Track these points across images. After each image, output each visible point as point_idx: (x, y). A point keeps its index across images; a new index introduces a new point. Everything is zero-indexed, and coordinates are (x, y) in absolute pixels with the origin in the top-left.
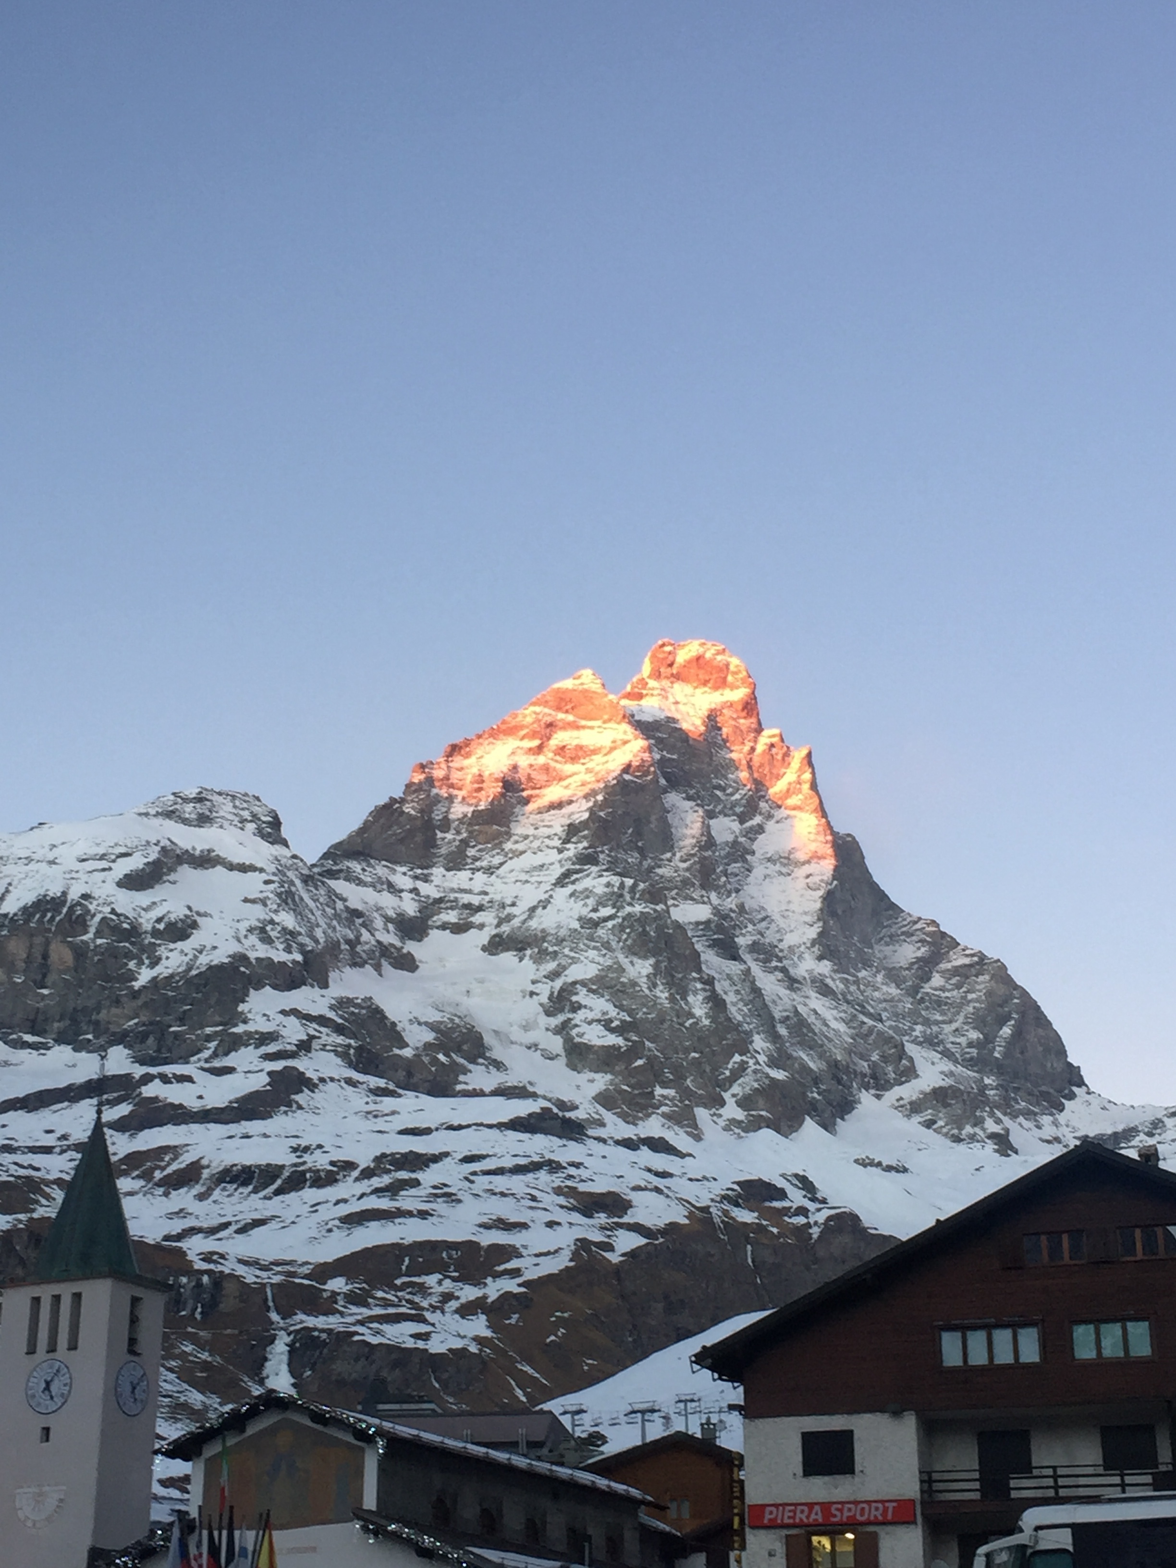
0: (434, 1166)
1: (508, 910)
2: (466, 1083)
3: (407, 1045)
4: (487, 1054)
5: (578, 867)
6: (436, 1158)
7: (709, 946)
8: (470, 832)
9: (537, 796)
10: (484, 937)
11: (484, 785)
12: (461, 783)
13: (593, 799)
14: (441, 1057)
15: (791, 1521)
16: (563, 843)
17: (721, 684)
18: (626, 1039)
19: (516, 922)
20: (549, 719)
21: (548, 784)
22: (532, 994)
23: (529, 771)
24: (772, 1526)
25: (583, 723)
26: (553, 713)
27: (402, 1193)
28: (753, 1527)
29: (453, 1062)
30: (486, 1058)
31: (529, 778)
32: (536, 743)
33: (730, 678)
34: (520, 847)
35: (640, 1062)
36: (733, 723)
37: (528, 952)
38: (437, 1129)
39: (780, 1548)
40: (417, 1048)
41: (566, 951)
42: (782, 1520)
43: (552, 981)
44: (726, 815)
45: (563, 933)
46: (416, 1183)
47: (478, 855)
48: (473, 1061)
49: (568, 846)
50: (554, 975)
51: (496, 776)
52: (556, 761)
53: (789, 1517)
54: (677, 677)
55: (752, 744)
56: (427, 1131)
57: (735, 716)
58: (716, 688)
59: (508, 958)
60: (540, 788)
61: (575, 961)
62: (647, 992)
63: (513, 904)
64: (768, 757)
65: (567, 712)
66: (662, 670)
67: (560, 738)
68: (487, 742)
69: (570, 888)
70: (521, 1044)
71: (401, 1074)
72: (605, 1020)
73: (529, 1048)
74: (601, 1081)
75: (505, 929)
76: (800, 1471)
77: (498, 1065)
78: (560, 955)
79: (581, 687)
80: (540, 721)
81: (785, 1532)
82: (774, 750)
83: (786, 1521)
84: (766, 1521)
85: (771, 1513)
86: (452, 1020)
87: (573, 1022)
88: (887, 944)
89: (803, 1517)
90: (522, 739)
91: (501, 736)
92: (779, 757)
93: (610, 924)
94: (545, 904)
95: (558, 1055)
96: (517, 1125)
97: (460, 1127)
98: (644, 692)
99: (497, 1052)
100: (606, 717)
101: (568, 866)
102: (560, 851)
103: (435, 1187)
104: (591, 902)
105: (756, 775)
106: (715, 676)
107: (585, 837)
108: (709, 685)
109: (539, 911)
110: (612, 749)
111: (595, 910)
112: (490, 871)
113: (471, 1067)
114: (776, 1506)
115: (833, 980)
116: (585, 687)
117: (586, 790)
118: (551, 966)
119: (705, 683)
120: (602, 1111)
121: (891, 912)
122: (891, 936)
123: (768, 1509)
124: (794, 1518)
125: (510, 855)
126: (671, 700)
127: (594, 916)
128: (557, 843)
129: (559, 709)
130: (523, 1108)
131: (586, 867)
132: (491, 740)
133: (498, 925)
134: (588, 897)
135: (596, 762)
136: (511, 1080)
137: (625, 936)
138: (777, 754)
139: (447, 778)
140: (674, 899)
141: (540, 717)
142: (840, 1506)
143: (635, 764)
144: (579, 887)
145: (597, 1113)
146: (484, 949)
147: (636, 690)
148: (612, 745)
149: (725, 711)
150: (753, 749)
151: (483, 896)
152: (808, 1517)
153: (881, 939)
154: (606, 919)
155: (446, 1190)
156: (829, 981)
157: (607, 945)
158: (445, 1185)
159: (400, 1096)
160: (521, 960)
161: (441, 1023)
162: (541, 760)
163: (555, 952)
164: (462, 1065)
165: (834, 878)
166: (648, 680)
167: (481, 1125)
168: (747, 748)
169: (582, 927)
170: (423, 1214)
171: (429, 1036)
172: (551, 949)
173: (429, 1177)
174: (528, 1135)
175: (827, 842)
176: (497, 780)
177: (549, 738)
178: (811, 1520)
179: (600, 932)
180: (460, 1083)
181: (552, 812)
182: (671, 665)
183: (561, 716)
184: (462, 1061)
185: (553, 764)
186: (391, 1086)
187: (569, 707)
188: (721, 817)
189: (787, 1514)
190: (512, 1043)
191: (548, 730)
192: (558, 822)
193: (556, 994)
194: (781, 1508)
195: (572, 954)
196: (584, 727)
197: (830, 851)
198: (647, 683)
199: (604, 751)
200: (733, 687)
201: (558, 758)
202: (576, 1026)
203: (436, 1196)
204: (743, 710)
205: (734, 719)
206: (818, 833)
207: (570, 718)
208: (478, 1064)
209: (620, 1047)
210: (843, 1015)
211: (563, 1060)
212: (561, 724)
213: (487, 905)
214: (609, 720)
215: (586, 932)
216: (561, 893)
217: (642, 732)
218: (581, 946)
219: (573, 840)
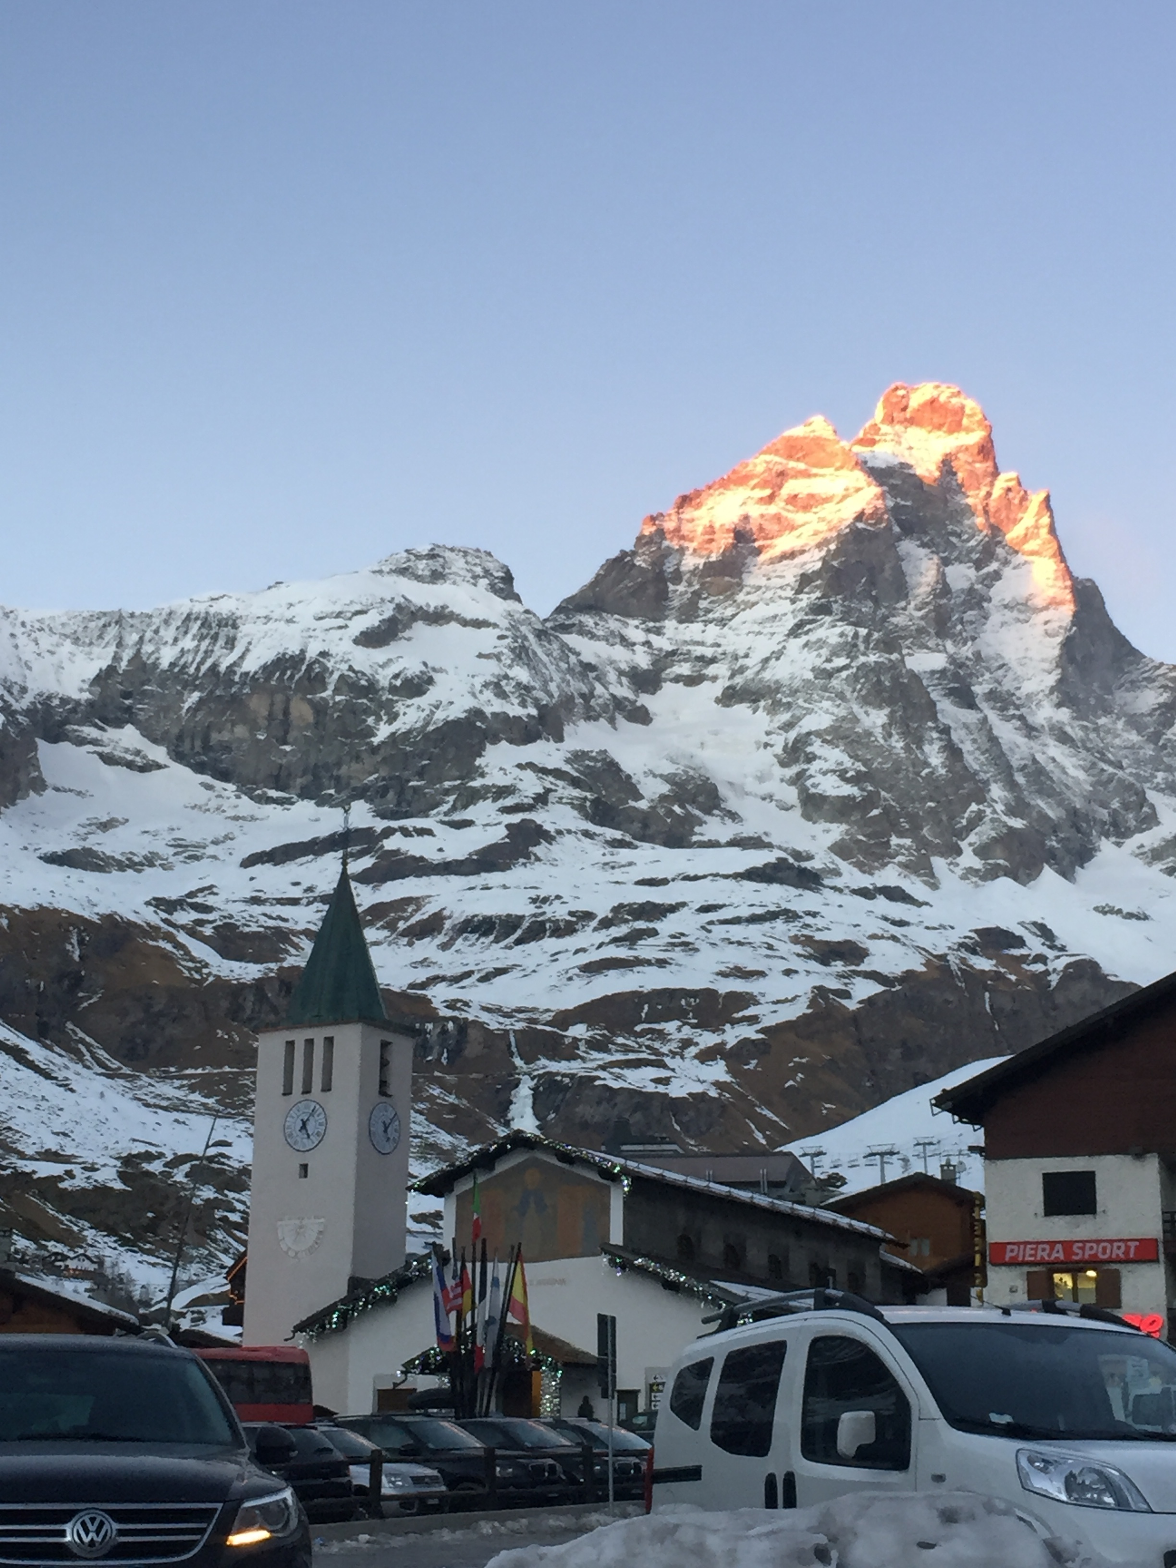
0: (671, 916)
1: (741, 662)
2: (701, 834)
3: (642, 797)
4: (722, 806)
5: (811, 617)
6: (673, 909)
7: (945, 695)
8: (702, 584)
9: (769, 546)
10: (717, 689)
11: (716, 536)
12: (691, 535)
13: (825, 549)
14: (677, 809)
15: (1032, 1259)
16: (796, 593)
17: (956, 427)
18: (863, 790)
19: (749, 674)
20: (780, 468)
21: (779, 534)
22: (766, 745)
23: (760, 521)
24: (1014, 1263)
25: (814, 471)
26: (784, 461)
27: (640, 942)
28: (994, 1264)
29: (688, 814)
30: (721, 810)
31: (761, 528)
32: (767, 492)
33: (965, 421)
34: (753, 598)
35: (875, 812)
36: (968, 467)
37: (762, 703)
38: (673, 880)
39: (1021, 1285)
40: (652, 801)
41: (800, 702)
42: (1024, 1256)
43: (787, 732)
44: (961, 562)
45: (797, 684)
46: (654, 933)
47: (709, 606)
48: (708, 812)
49: (801, 596)
50: (788, 726)
51: (727, 527)
52: (789, 511)
53: (1031, 1256)
54: (911, 422)
55: (987, 489)
56: (664, 882)
57: (970, 460)
58: (951, 432)
59: (742, 710)
60: (772, 538)
61: (809, 711)
62: (882, 741)
63: (746, 656)
64: (1005, 502)
65: (798, 460)
66: (895, 415)
67: (791, 487)
68: (717, 492)
69: (804, 639)
70: (756, 795)
71: (637, 826)
72: (840, 771)
73: (764, 799)
74: (837, 831)
75: (739, 680)
76: (1041, 1210)
77: (733, 816)
78: (794, 706)
79: (812, 435)
80: (770, 470)
81: (1026, 1269)
82: (1011, 495)
83: (1028, 1259)
84: (1007, 1259)
85: (1012, 1251)
86: (686, 772)
87: (808, 773)
88: (1127, 690)
89: (1045, 1254)
90: (753, 488)
91: (732, 486)
92: (1016, 501)
93: (844, 674)
94: (778, 655)
95: (793, 806)
96: (752, 875)
97: (696, 878)
98: (877, 438)
99: (732, 803)
100: (838, 464)
101: (801, 616)
102: (793, 601)
103: (673, 936)
104: (825, 652)
105: (992, 520)
106: (949, 420)
107: (817, 587)
108: (945, 429)
109: (773, 662)
110: (844, 497)
111: (829, 660)
112: (722, 622)
113: (706, 818)
114: (1018, 1244)
115: (1072, 727)
116: (817, 434)
117: (819, 539)
118: (785, 717)
119: (939, 427)
120: (838, 860)
121: (1131, 658)
122: (1132, 682)
123: (1009, 1247)
124: (1035, 1255)
125: (742, 607)
126: (905, 445)
127: (828, 666)
128: (790, 593)
129: (790, 457)
130: (759, 858)
131: (819, 618)
132: (721, 490)
133: (732, 676)
134: (821, 648)
135: (829, 511)
136: (747, 830)
137: (859, 686)
138: (1014, 498)
139: (677, 530)
140: (909, 648)
141: (771, 466)
142: (1081, 1245)
143: (868, 511)
144: (812, 637)
145: (833, 863)
146: (718, 701)
147: (869, 436)
148: (844, 493)
149: (960, 455)
150: (989, 494)
151: (715, 649)
152: (1049, 1255)
153: (1123, 685)
154: (840, 670)
155: (683, 939)
156: (1068, 729)
157: (841, 696)
158: (683, 935)
159: (636, 847)
160: (755, 711)
161: (675, 775)
162: (772, 509)
163: (789, 703)
164: (697, 817)
165: (1073, 623)
166: (881, 426)
167: (716, 875)
168: (983, 493)
169: (816, 678)
170: (662, 963)
171: (665, 788)
172: (784, 700)
173: (667, 926)
174: (764, 885)
175: (1066, 587)
176: (728, 531)
177: (780, 487)
178: (1052, 1258)
179: (835, 682)
180: (696, 834)
181: (785, 562)
182: (904, 409)
183: (792, 464)
184: (697, 812)
185: (785, 514)
186: (628, 838)
187: (800, 455)
188: (957, 564)
189: (1029, 1252)
190: (747, 794)
191: (779, 480)
192: (790, 572)
193: (790, 745)
194: (1022, 1247)
195: (806, 705)
196: (815, 475)
197: (1069, 597)
198: (879, 429)
199: (836, 500)
200: (968, 430)
201: (790, 507)
202: (811, 776)
203: (674, 945)
204: (979, 453)
205: (969, 464)
206: (1056, 579)
207: (801, 466)
208: (713, 815)
209: (855, 798)
210: (1081, 763)
211: (798, 812)
212: (792, 473)
213: (720, 657)
214: (841, 467)
215: (820, 682)
216: (795, 644)
217: (875, 479)
218: (815, 697)
219: (806, 590)
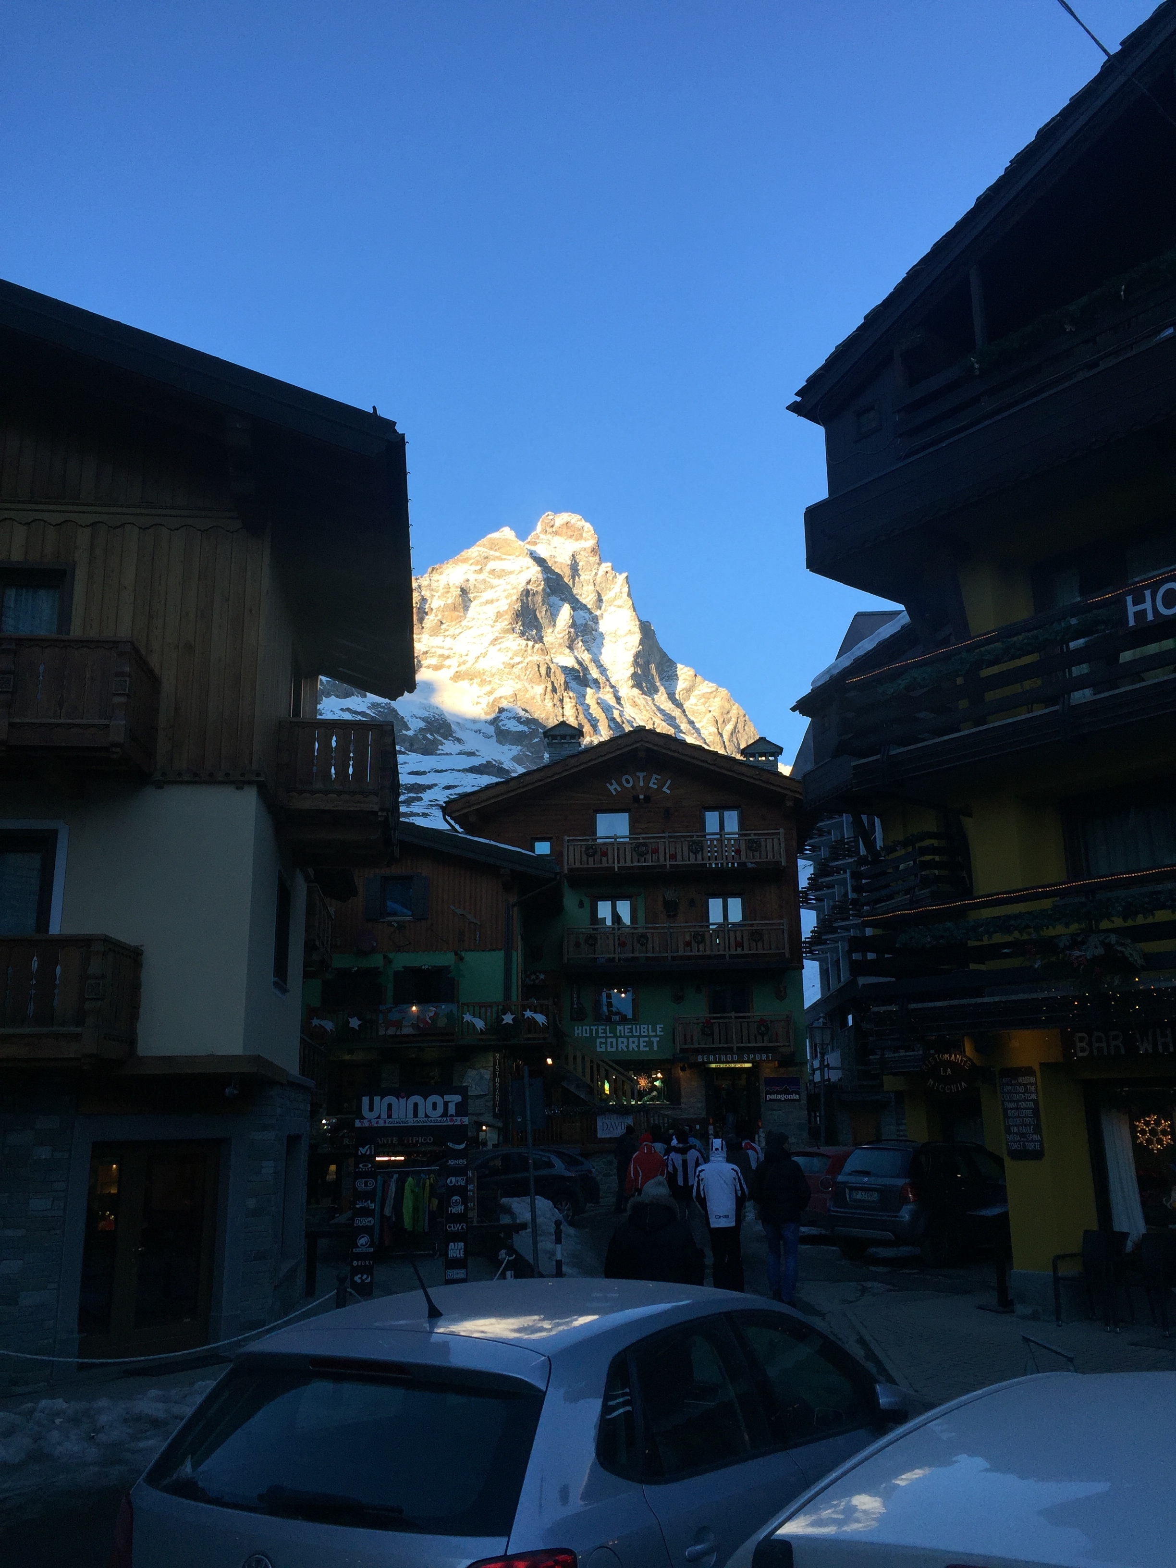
0: (428, 791)
1: (464, 658)
2: (442, 750)
3: (410, 729)
4: (454, 735)
5: (502, 635)
6: (430, 787)
7: (573, 679)
8: (443, 616)
9: (479, 596)
10: (451, 672)
11: (451, 590)
12: (437, 588)
13: (510, 599)
14: (429, 736)
16: (494, 622)
17: (580, 537)
18: (529, 728)
19: (468, 665)
20: (486, 554)
21: (485, 589)
22: (477, 703)
23: (475, 583)
25: (504, 557)
26: (488, 551)
27: (412, 804)
29: (435, 738)
30: (453, 737)
31: (475, 586)
32: (479, 567)
33: (584, 535)
34: (470, 624)
35: (536, 740)
36: (587, 559)
37: (475, 681)
38: (429, 772)
40: (416, 731)
41: (496, 680)
43: (489, 696)
44: (581, 609)
45: (494, 671)
46: (420, 799)
47: (447, 628)
48: (446, 738)
49: (496, 624)
50: (491, 693)
51: (457, 585)
52: (490, 578)
54: (556, 533)
55: (596, 571)
56: (424, 773)
57: (587, 555)
58: (577, 540)
59: (464, 684)
60: (481, 592)
61: (501, 686)
62: (540, 703)
63: (467, 655)
64: (605, 578)
65: (496, 550)
66: (547, 529)
67: (491, 565)
68: (452, 566)
69: (498, 647)
70: (472, 730)
71: (407, 744)
72: (518, 717)
73: (476, 732)
74: (516, 750)
75: (463, 668)
77: (459, 740)
78: (493, 683)
79: (503, 537)
80: (481, 555)
82: (608, 575)
86: (434, 716)
87: (500, 718)
88: (667, 681)
90: (471, 565)
91: (460, 563)
92: (611, 578)
93: (520, 666)
94: (484, 655)
95: (492, 736)
96: (473, 770)
97: (442, 771)
98: (538, 541)
99: (459, 734)
100: (517, 554)
101: (497, 634)
102: (492, 627)
103: (431, 801)
104: (510, 654)
105: (598, 588)
106: (575, 534)
107: (505, 619)
108: (573, 538)
109: (481, 658)
110: (520, 572)
111: (511, 659)
112: (454, 637)
113: (444, 741)
115: (639, 699)
116: (506, 537)
117: (506, 593)
118: (488, 688)
119: (571, 537)
120: (516, 765)
121: (669, 664)
122: (669, 677)
125: (465, 628)
126: (552, 546)
127: (512, 662)
128: (491, 622)
129: (491, 549)
130: (475, 762)
131: (506, 635)
132: (454, 565)
133: (459, 666)
134: (507, 651)
135: (512, 579)
136: (467, 748)
137: (528, 673)
138: (609, 577)
139: (430, 585)
140: (554, 654)
141: (481, 553)
143: (533, 580)
144: (503, 646)
145: (514, 767)
146: (451, 679)
147: (533, 540)
148: (521, 569)
149: (582, 553)
150: (596, 574)
151: (450, 650)
153: (664, 678)
154: (518, 664)
155: (437, 802)
156: (636, 699)
157: (518, 677)
158: (437, 800)
159: (408, 755)
160: (471, 684)
161: (428, 718)
162: (481, 577)
163: (490, 681)
164: (440, 741)
165: (640, 644)
166: (539, 534)
167: (453, 770)
168: (593, 573)
169: (505, 668)
170: (425, 815)
171: (422, 725)
172: (488, 679)
173: (427, 796)
174: (479, 775)
175: (636, 625)
176: (457, 587)
177: (486, 565)
179: (514, 670)
180: (439, 750)
181: (488, 605)
182: (552, 526)
183: (492, 553)
184: (440, 738)
185: (488, 579)
186: (403, 750)
187: (497, 548)
188: (579, 610)
190: (467, 729)
191: (485, 560)
192: (492, 610)
193: (490, 703)
195: (500, 682)
196: (505, 559)
197: (638, 630)
198: (539, 536)
199: (516, 573)
200: (586, 540)
201: (491, 576)
202: (502, 720)
203: (431, 805)
204: (591, 552)
205: (587, 557)
206: (631, 620)
207: (497, 554)
208: (449, 740)
209: (525, 732)
210: (644, 717)
211: (495, 739)
212: (492, 557)
213: (452, 655)
214: (519, 555)
215: (507, 670)
216: (493, 649)
217: (537, 563)
218: (504, 677)
219: (500, 620)
